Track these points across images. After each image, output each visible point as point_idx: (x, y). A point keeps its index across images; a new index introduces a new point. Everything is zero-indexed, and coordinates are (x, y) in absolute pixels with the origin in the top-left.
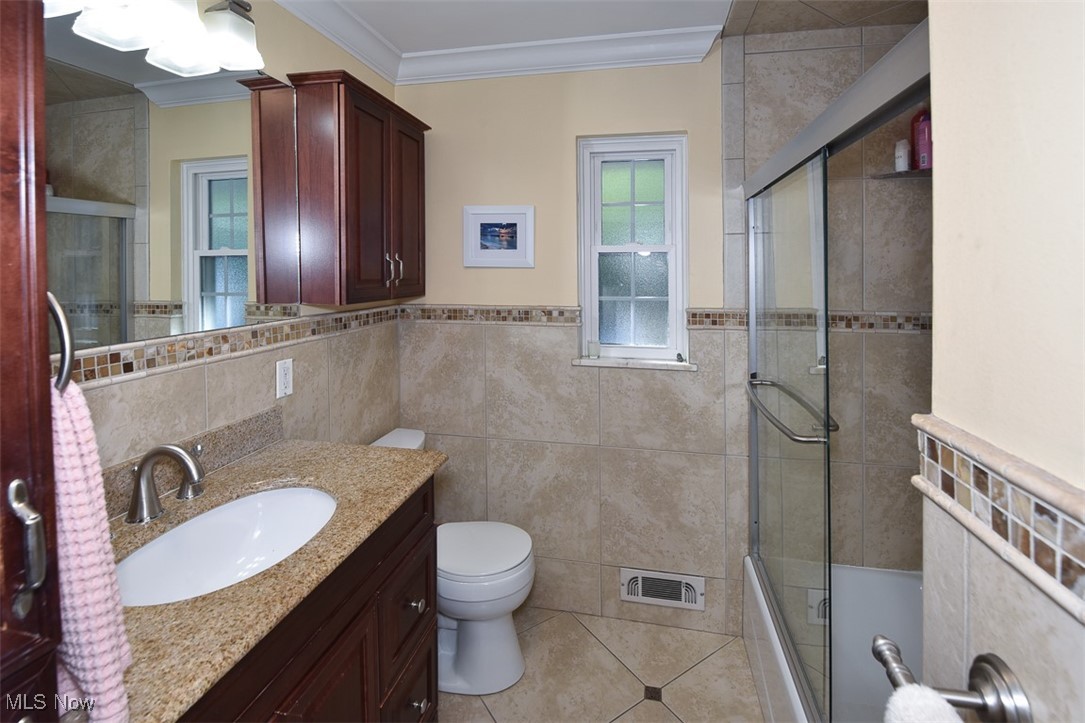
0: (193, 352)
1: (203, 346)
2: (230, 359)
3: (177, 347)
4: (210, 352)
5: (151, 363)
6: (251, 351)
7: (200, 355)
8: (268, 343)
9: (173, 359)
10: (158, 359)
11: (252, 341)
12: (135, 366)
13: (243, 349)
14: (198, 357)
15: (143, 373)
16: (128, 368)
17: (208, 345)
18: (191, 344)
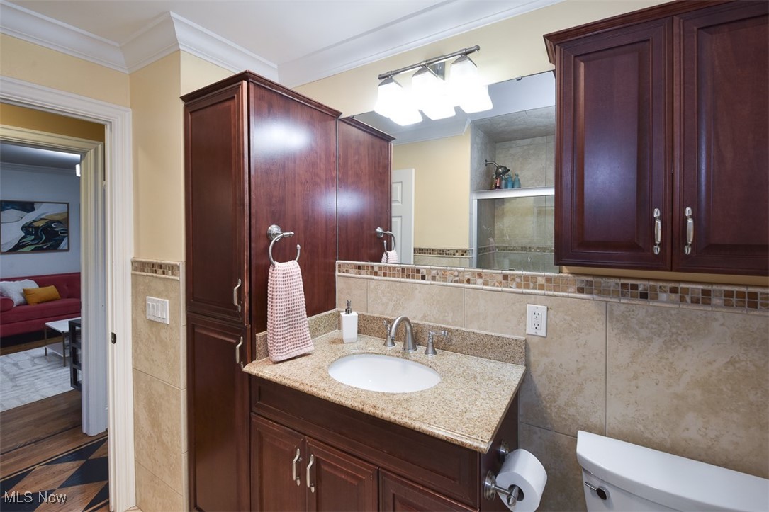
0: (457, 278)
1: (464, 276)
2: (482, 289)
3: (448, 273)
4: (468, 281)
5: (433, 278)
6: (500, 289)
7: (462, 282)
8: (518, 287)
9: (445, 279)
10: (437, 277)
11: (503, 281)
12: (426, 278)
13: (494, 285)
14: (460, 282)
15: (429, 282)
16: (423, 278)
17: (467, 276)
18: (456, 274)
